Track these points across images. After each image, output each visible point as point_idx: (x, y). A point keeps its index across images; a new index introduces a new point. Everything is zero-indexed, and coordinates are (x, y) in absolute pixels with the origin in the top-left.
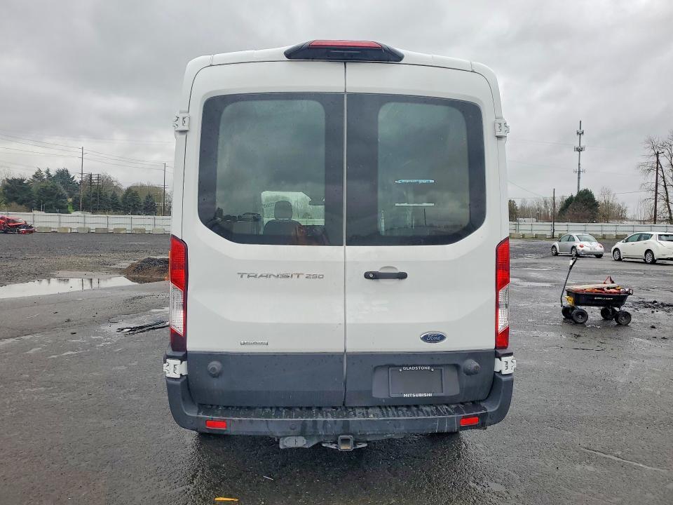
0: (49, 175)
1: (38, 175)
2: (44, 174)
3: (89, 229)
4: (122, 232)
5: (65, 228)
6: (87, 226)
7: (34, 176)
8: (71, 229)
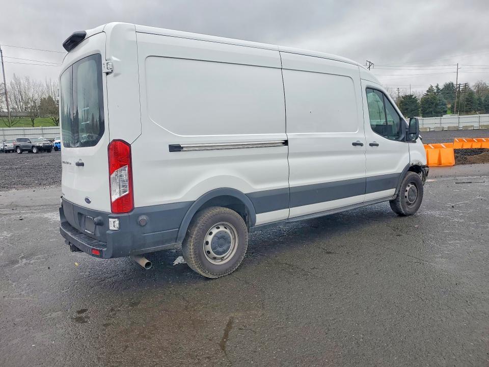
0: (438, 89)
1: (430, 90)
2: (435, 88)
3: (443, 128)
4: (470, 129)
5: (425, 128)
6: (443, 125)
7: (428, 91)
8: (430, 128)
